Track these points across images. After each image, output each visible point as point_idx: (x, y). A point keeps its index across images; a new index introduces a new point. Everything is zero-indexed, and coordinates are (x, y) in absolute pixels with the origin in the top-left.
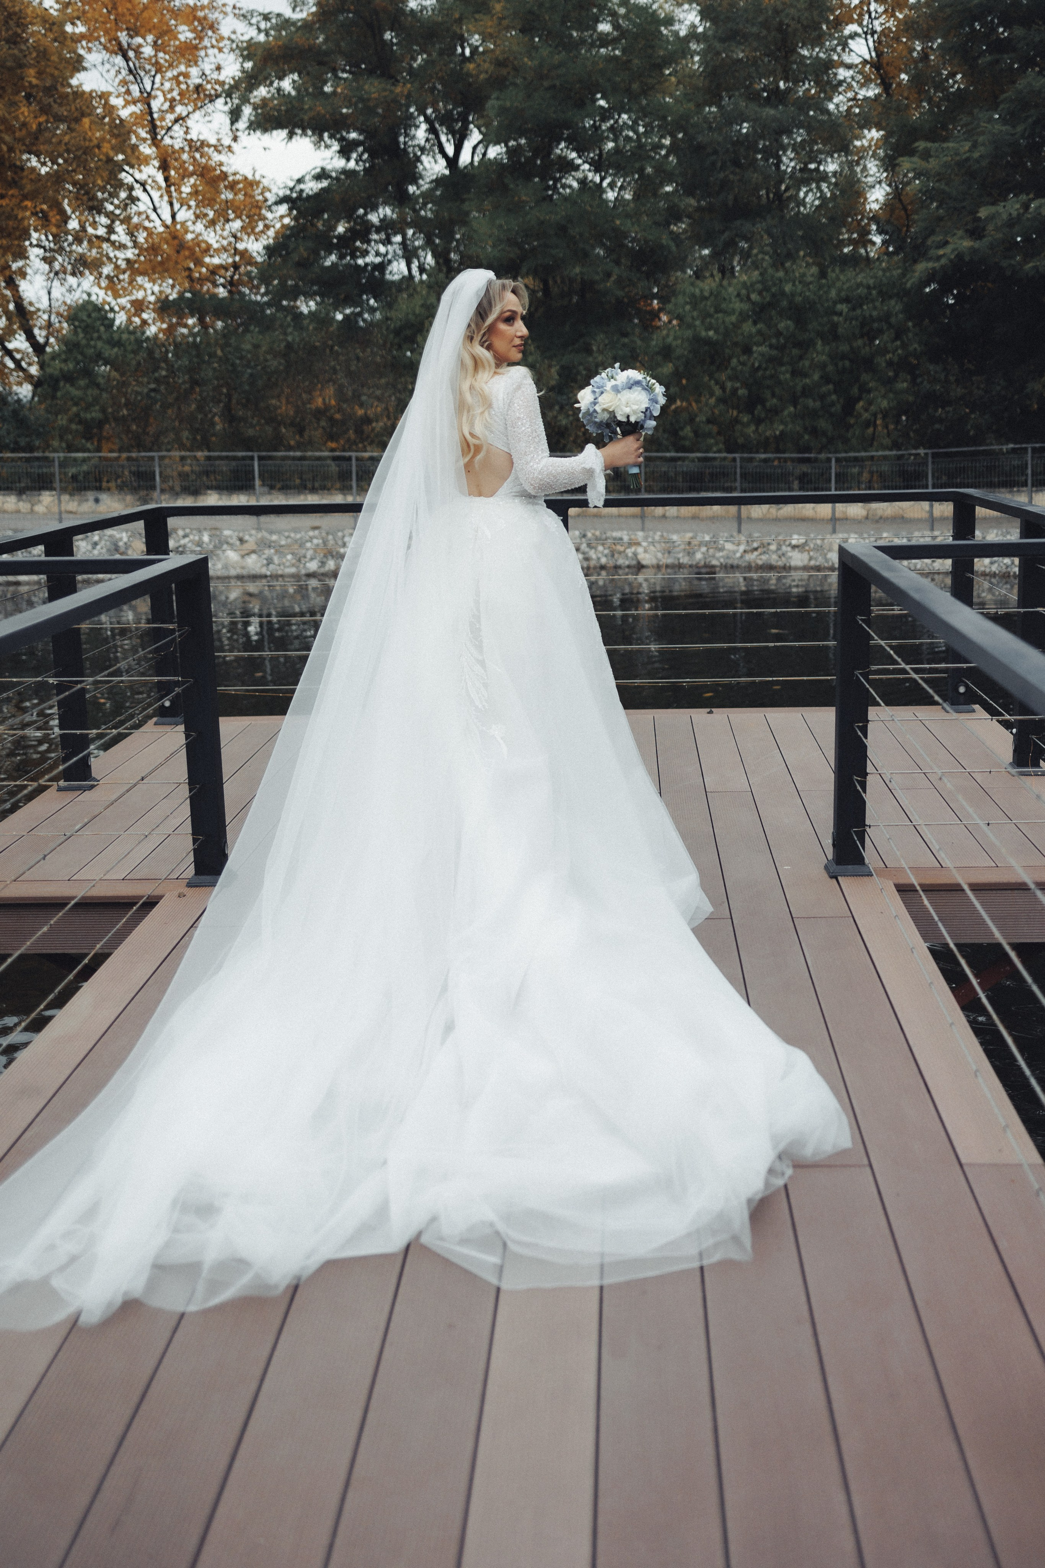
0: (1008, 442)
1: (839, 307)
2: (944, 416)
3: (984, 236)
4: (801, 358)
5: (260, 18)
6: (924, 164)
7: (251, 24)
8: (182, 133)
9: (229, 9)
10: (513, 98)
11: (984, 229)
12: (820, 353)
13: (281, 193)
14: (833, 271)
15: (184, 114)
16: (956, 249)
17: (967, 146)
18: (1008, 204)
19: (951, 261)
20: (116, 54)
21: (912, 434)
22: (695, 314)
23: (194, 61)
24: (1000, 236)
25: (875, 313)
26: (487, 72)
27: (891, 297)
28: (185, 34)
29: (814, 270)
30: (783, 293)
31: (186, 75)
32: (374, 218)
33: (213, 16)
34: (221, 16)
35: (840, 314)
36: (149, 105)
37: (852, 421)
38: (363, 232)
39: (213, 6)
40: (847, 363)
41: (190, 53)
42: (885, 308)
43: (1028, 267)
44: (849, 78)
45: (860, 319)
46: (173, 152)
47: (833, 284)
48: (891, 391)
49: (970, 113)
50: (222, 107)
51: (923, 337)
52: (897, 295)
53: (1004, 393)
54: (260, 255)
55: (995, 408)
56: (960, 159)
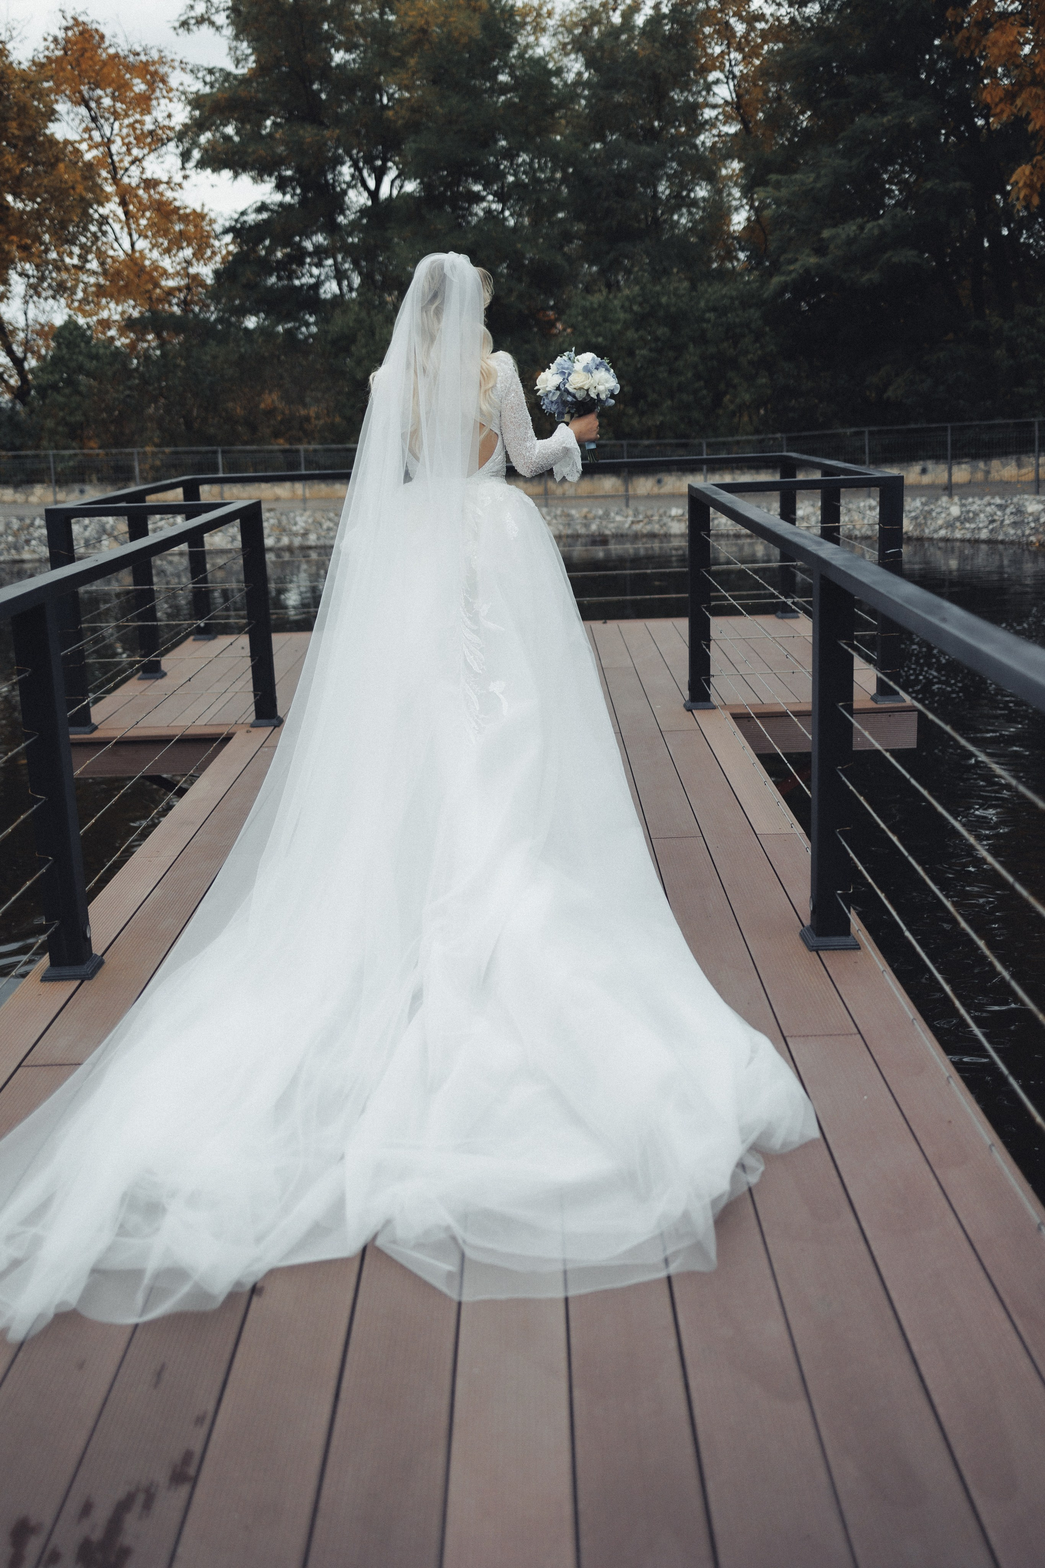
0: (850, 427)
1: (707, 315)
2: (797, 406)
3: (828, 253)
4: (676, 359)
5: (205, 72)
6: (777, 194)
7: (197, 78)
8: (138, 173)
9: (177, 64)
10: (427, 141)
11: (827, 248)
12: (692, 354)
13: (227, 224)
14: (703, 284)
15: (140, 156)
16: (802, 266)
17: (812, 176)
18: (847, 226)
19: (800, 275)
20: (80, 105)
21: (770, 422)
22: (586, 323)
23: (147, 111)
24: (841, 253)
25: (737, 320)
26: (404, 118)
27: (750, 307)
28: (139, 86)
29: (686, 284)
30: (660, 304)
31: (142, 123)
32: (308, 245)
33: (163, 70)
34: (170, 70)
35: (708, 321)
36: (109, 149)
37: (721, 412)
38: (298, 257)
39: (162, 61)
40: (715, 363)
41: (144, 103)
42: (746, 315)
43: (865, 279)
44: (714, 117)
45: (725, 326)
46: (130, 189)
47: (702, 295)
48: (752, 386)
49: (816, 151)
50: (175, 150)
51: (780, 340)
52: (756, 305)
53: (846, 386)
54: (209, 278)
55: (839, 398)
56: (806, 188)
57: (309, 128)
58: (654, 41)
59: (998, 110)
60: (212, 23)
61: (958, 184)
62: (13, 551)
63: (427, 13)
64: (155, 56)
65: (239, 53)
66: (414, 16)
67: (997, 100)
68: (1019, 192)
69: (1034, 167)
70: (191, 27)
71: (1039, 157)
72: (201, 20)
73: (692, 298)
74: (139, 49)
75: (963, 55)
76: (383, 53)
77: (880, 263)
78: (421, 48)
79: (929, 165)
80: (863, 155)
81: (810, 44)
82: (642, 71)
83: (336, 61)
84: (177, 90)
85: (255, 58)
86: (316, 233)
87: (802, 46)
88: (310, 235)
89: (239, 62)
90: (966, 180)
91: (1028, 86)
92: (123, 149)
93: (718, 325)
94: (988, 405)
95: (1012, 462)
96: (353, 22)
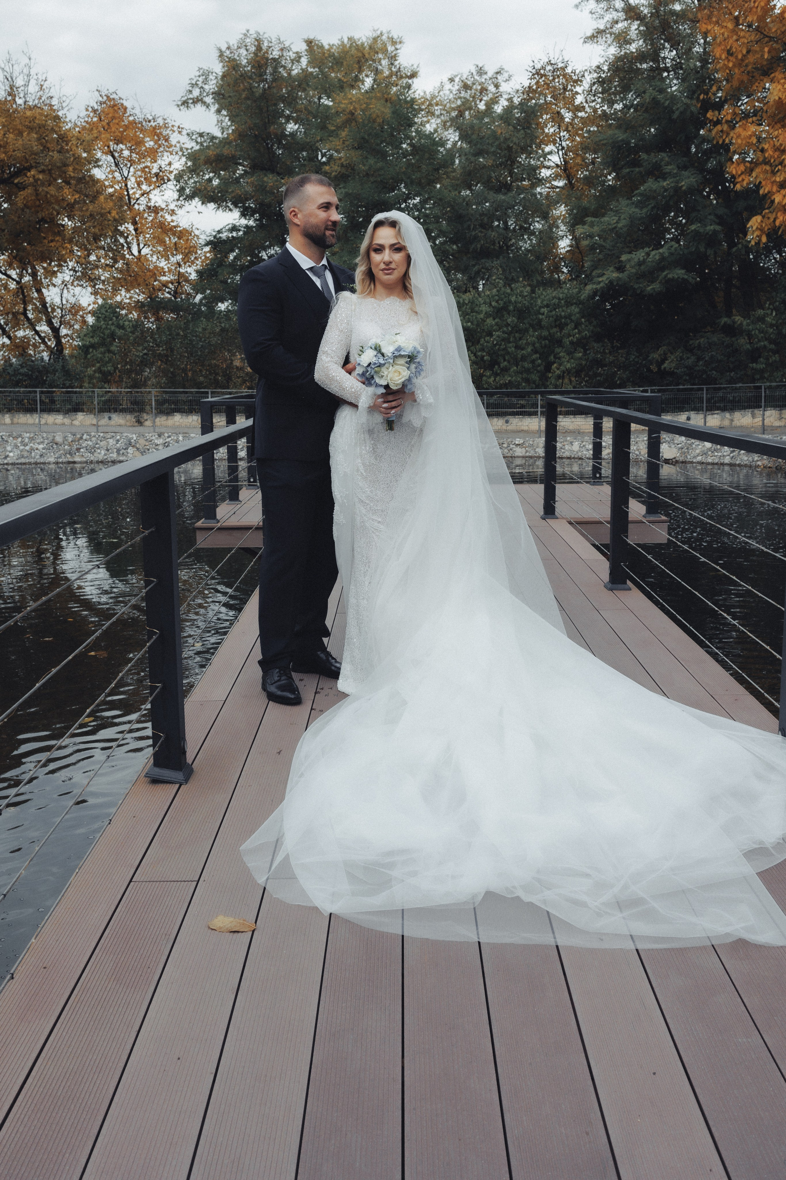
1: (542, 310)
3: (625, 271)
4: (520, 339)
5: (197, 136)
6: (592, 230)
7: (191, 139)
8: (145, 202)
9: (175, 129)
11: (625, 267)
12: (532, 336)
13: (208, 239)
16: (608, 278)
17: (615, 220)
18: (638, 253)
19: (606, 284)
20: (106, 154)
23: (154, 160)
24: (634, 271)
25: (563, 314)
26: (336, 171)
27: (572, 305)
28: (150, 144)
29: (528, 289)
30: (510, 302)
31: (150, 168)
33: (166, 132)
34: (171, 132)
35: (543, 314)
36: (126, 185)
37: (550, 375)
39: (166, 126)
40: (547, 342)
41: (153, 154)
42: (569, 311)
43: (649, 288)
44: (548, 175)
45: (555, 317)
46: (139, 213)
47: (539, 297)
48: (572, 358)
49: (618, 200)
50: (173, 187)
51: (591, 328)
52: (575, 303)
53: (636, 360)
54: (193, 276)
55: (631, 368)
56: (610, 227)
57: (271, 176)
58: (509, 125)
59: (740, 179)
60: (204, 103)
61: (712, 227)
62: (68, 456)
63: (355, 102)
64: (160, 121)
65: (223, 124)
66: (345, 103)
67: (739, 173)
68: (754, 234)
69: (763, 217)
70: (190, 105)
71: (767, 211)
72: (196, 101)
73: (532, 298)
74: (150, 118)
75: (718, 142)
76: (323, 127)
77: (660, 278)
78: (350, 125)
79: (694, 214)
80: (650, 206)
81: (616, 132)
82: (500, 144)
83: (289, 130)
84: (175, 146)
85: (233, 128)
86: (269, 247)
87: (610, 132)
88: (265, 249)
89: (223, 130)
90: (719, 224)
91: (761, 164)
92: (136, 185)
93: (549, 317)
94: (732, 374)
95: (748, 413)
96: (303, 106)
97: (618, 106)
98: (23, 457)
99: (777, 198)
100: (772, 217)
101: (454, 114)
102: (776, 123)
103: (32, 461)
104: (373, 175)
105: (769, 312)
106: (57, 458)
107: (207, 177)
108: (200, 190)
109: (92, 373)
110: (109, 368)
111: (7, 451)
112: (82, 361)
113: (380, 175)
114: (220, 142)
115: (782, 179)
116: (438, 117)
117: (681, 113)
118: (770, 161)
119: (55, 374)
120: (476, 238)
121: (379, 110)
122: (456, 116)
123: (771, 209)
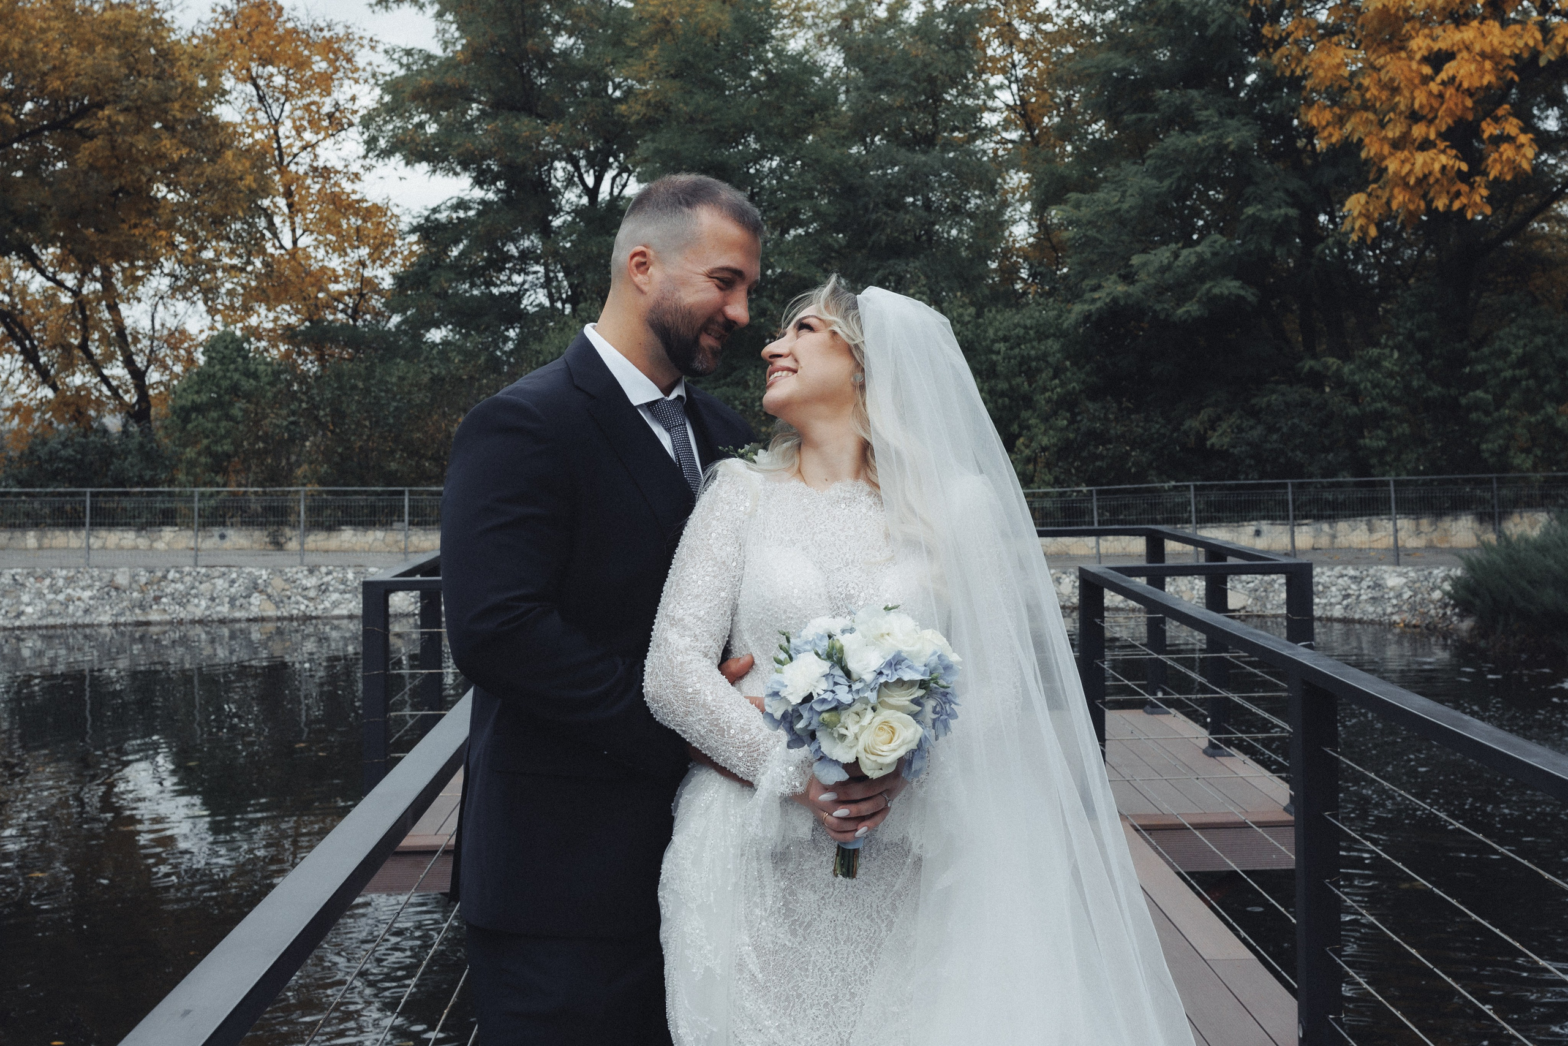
0: (1170, 478)
1: (997, 346)
2: (1105, 453)
3: (1137, 281)
5: (401, 54)
6: (1074, 213)
7: (394, 60)
8: (308, 160)
9: (365, 42)
10: (667, 139)
11: (1136, 275)
13: (415, 222)
14: (990, 311)
15: (314, 141)
16: (1108, 294)
17: (1115, 197)
18: (1158, 252)
19: (1106, 304)
20: (245, 81)
21: (1073, 471)
23: (327, 91)
24: (1152, 281)
25: (1033, 352)
26: (639, 113)
27: (1047, 337)
28: (320, 66)
29: (972, 310)
31: (319, 104)
32: (512, 249)
33: (346, 48)
34: (357, 48)
35: (998, 353)
36: (276, 133)
38: (499, 261)
39: (349, 38)
40: (1006, 400)
41: (325, 83)
42: (1043, 347)
43: (1180, 311)
44: (994, 123)
45: (1019, 359)
46: (297, 177)
47: (990, 323)
48: (1051, 428)
49: (1118, 166)
50: (357, 136)
51: (1083, 376)
52: (1054, 335)
53: (1162, 431)
54: (388, 283)
55: (1154, 446)
56: (1109, 209)
57: (526, 120)
58: (930, 42)
59: (1326, 134)
60: (415, 2)
61: (1283, 211)
62: (137, 612)
63: (671, 3)
64: (341, 32)
65: (447, 35)
66: (654, 5)
67: (1324, 123)
68: (1354, 223)
69: (1370, 195)
70: (390, 4)
71: (1374, 186)
73: (978, 326)
74: (323, 25)
75: (1282, 73)
76: (617, 42)
77: (1198, 295)
78: (662, 39)
79: (1250, 190)
80: (1176, 176)
81: (1111, 55)
82: (915, 72)
83: (558, 46)
84: (364, 70)
85: (464, 41)
86: (520, 236)
87: (1102, 56)
88: (514, 240)
89: (446, 45)
90: (1292, 206)
91: (1358, 110)
92: (294, 133)
93: (1010, 358)
94: (1330, 456)
95: (1362, 525)
96: (583, 9)
97: (1110, 15)
98: (51, 613)
99: (1392, 165)
100: (1385, 195)
101: (835, 23)
102: (1379, 45)
103: (68, 621)
104: (701, 121)
105: (1387, 351)
106: (117, 615)
107: (416, 120)
108: (403, 143)
109: (193, 455)
110: (225, 447)
111: (22, 603)
112: (177, 434)
113: (713, 121)
114: (441, 64)
115: (1397, 134)
116: (809, 27)
117: (1220, 27)
118: (1374, 106)
119: (126, 458)
120: (877, 224)
121: (711, 16)
122: (839, 27)
123: (1381, 183)
